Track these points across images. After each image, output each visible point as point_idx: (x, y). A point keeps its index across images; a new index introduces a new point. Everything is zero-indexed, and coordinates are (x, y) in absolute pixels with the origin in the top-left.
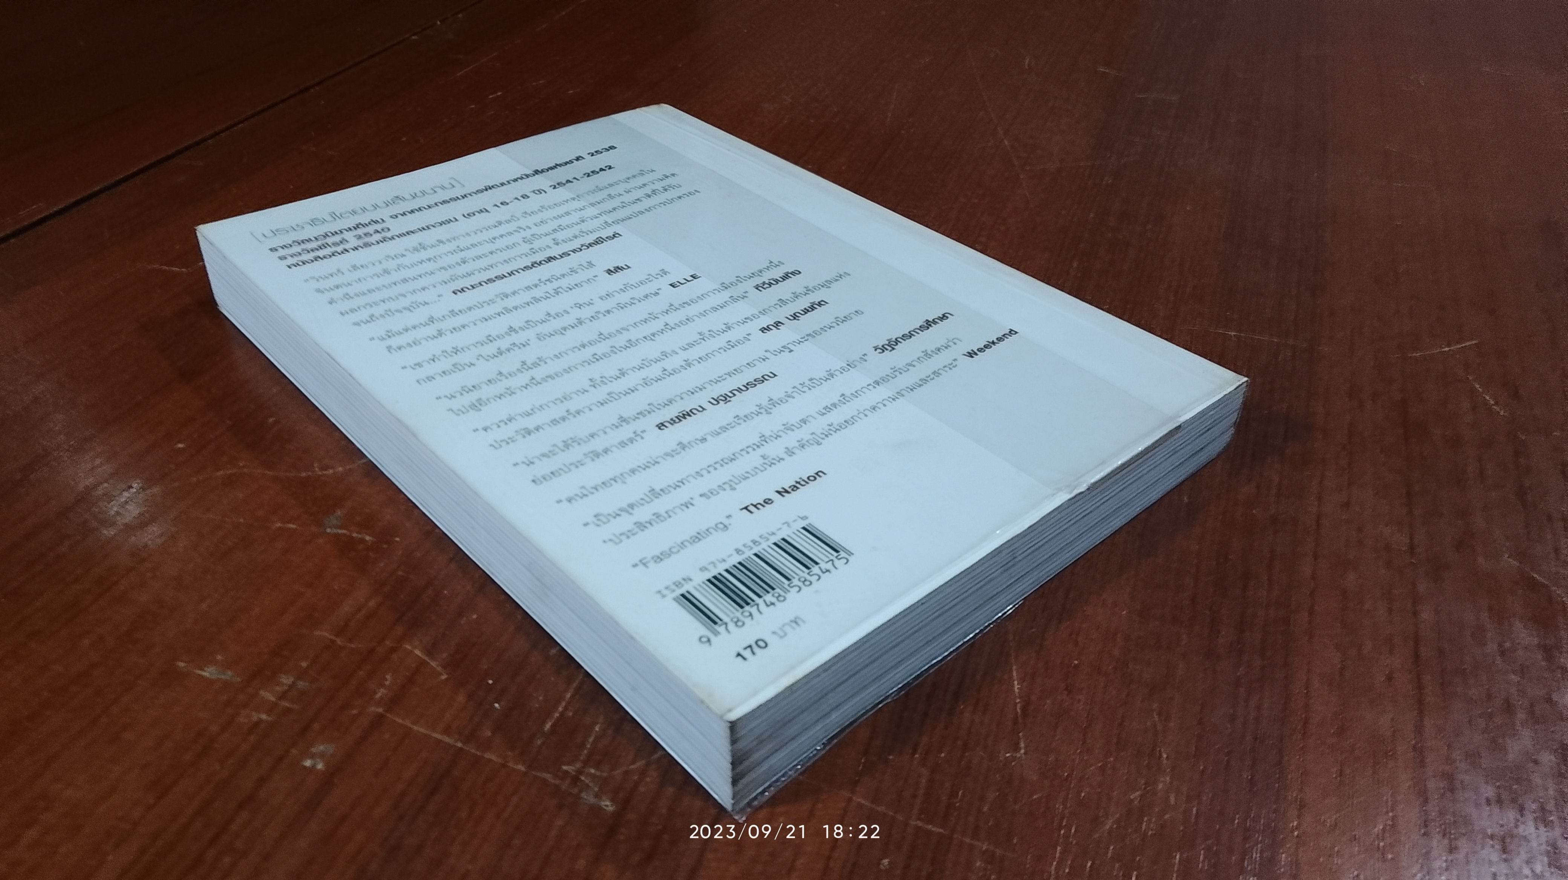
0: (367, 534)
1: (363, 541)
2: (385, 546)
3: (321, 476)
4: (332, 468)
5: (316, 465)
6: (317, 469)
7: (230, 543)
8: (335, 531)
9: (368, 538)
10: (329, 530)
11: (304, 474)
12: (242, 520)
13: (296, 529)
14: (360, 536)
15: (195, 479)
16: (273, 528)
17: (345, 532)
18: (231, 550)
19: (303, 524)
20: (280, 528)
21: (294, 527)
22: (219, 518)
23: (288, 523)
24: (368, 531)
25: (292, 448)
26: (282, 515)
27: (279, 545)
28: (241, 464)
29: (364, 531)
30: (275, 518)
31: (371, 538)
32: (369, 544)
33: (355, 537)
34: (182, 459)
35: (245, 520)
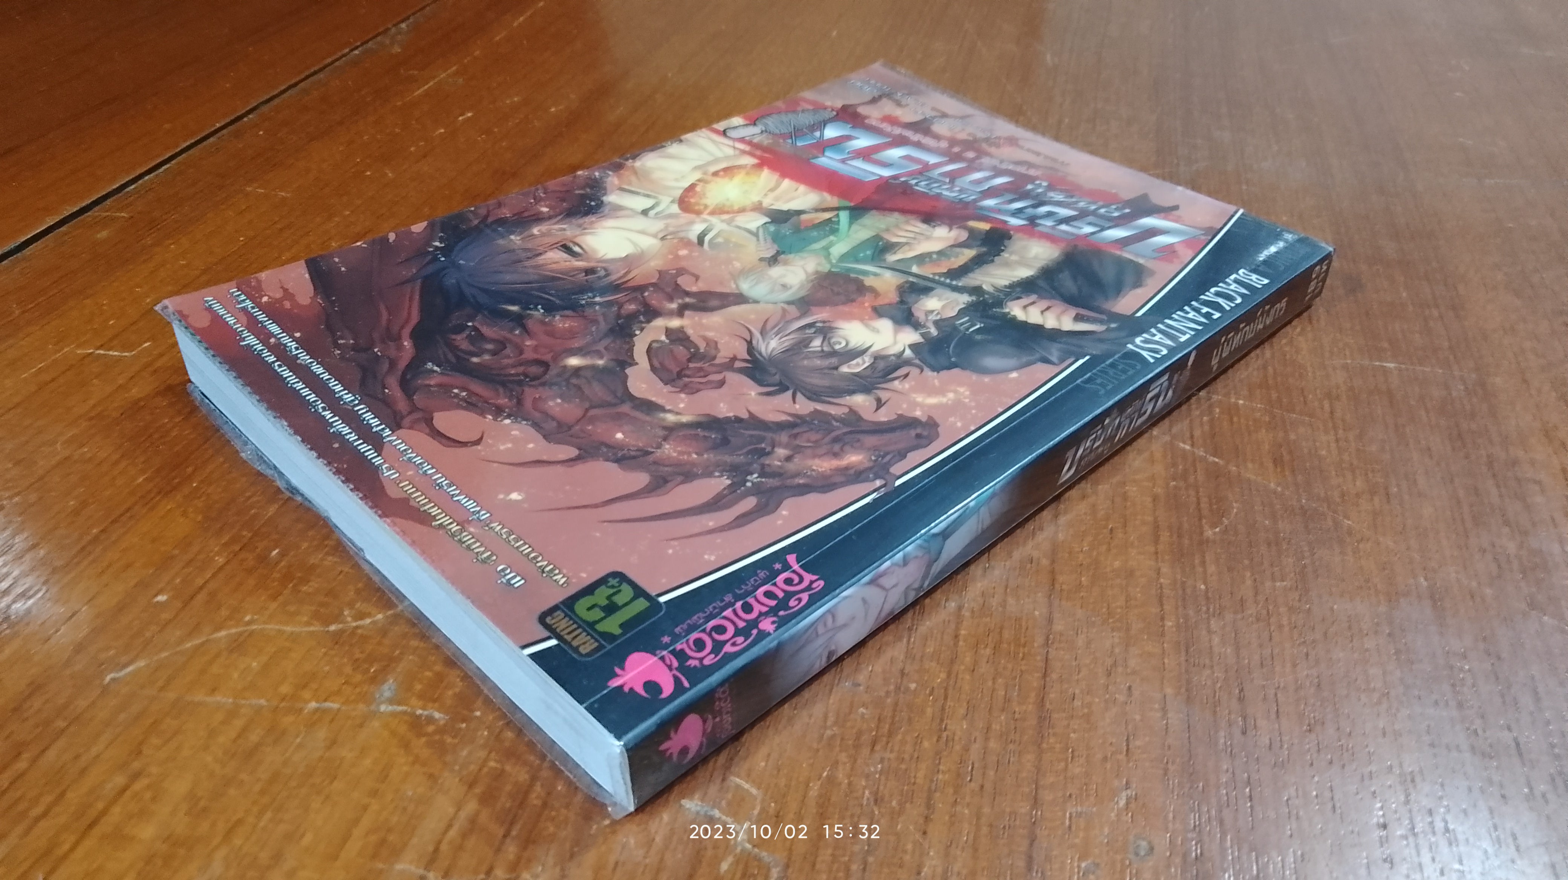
0: (432, 708)
1: (430, 720)
2: (464, 725)
3: (357, 627)
4: (369, 615)
5: (346, 613)
6: (349, 619)
7: (254, 737)
8: (390, 708)
9: (437, 715)
10: (383, 708)
11: (333, 628)
12: (263, 702)
13: (339, 710)
14: (426, 713)
15: (189, 645)
16: (306, 711)
17: (404, 708)
18: (257, 746)
19: (346, 702)
20: (317, 710)
21: (335, 706)
22: (231, 700)
23: (325, 700)
24: (436, 705)
25: (311, 590)
26: (316, 690)
27: (322, 734)
28: (248, 618)
29: (430, 705)
30: (306, 694)
31: (442, 715)
32: (442, 722)
33: (421, 715)
34: (165, 616)
35: (268, 701)
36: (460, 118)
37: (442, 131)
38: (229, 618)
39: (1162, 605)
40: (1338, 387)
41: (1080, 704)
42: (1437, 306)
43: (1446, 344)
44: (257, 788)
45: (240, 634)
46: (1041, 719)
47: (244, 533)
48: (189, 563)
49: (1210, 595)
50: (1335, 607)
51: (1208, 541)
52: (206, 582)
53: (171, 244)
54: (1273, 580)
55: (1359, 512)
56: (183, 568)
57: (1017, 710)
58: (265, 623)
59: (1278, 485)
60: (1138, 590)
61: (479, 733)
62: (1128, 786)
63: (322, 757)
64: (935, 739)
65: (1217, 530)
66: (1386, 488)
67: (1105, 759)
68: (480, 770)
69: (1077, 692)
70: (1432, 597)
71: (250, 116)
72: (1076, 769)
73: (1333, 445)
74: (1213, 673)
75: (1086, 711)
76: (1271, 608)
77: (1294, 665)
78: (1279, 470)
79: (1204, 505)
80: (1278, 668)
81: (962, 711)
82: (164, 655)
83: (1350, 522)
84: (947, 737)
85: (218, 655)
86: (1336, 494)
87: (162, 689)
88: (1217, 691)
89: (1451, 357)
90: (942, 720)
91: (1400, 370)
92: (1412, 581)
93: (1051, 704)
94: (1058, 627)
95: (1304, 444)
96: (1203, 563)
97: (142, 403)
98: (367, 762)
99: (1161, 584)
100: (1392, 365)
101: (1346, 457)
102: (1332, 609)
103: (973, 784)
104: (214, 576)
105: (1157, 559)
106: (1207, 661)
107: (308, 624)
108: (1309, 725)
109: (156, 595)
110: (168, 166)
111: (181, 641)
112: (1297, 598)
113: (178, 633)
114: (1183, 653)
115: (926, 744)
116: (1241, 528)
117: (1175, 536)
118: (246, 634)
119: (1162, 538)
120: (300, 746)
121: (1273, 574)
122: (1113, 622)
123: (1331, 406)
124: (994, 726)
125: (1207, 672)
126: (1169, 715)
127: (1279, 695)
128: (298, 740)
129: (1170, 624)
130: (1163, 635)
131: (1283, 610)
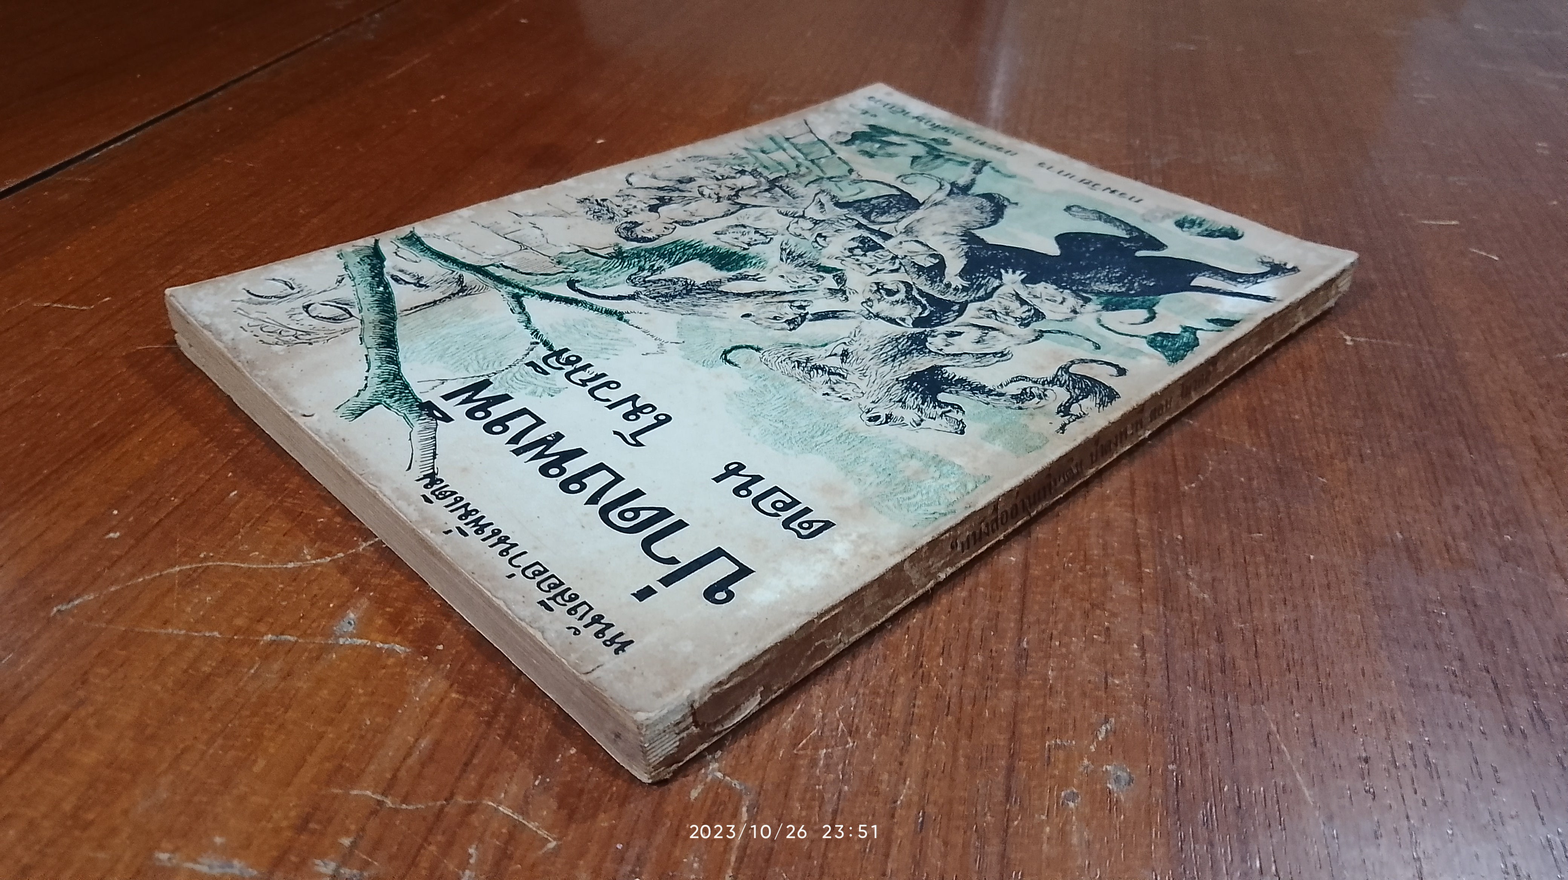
0: (393, 642)
1: (391, 653)
2: (426, 658)
3: (316, 565)
4: (329, 554)
5: (305, 551)
8: (351, 641)
9: (398, 648)
10: (341, 641)
11: (291, 565)
12: (216, 634)
13: (296, 641)
14: (386, 646)
15: (141, 580)
16: (262, 643)
17: (365, 641)
18: (208, 677)
19: (304, 635)
20: (273, 642)
21: (292, 639)
22: (183, 632)
23: (282, 634)
24: (397, 639)
25: (270, 529)
26: (272, 624)
27: (276, 666)
28: (202, 556)
29: (391, 638)
30: (262, 628)
31: (403, 648)
32: (402, 656)
33: (381, 648)
34: (116, 552)
35: (220, 634)
36: (433, 100)
37: (415, 111)
38: (184, 554)
39: (1138, 553)
40: (1310, 358)
41: (1057, 643)
42: (1406, 288)
43: (1415, 321)
44: (208, 715)
45: (195, 570)
46: (1019, 657)
47: (202, 476)
48: (142, 504)
49: (1187, 545)
50: (1312, 557)
51: (1184, 494)
52: (161, 520)
53: (134, 208)
54: (1250, 533)
55: (1334, 471)
56: (138, 507)
57: (994, 649)
58: (220, 560)
59: (1253, 444)
60: (1115, 539)
61: (442, 666)
62: (1106, 721)
63: (276, 687)
64: (911, 676)
65: (1193, 485)
66: (1360, 450)
67: (1084, 694)
68: (442, 700)
69: (1055, 632)
70: (1408, 549)
71: (220, 93)
72: (1056, 704)
73: (1307, 410)
74: (1191, 616)
75: (1064, 650)
76: (1247, 557)
77: (1273, 609)
78: (1253, 431)
79: (1180, 463)
80: (1255, 614)
81: (938, 649)
82: (113, 589)
83: (1324, 480)
84: (923, 673)
85: (170, 590)
86: (1311, 454)
87: (110, 622)
88: (1196, 632)
89: (1421, 334)
90: (917, 658)
91: (1371, 344)
92: (1387, 534)
93: (1028, 643)
94: (1035, 571)
95: (1278, 408)
96: (1180, 516)
97: (99, 354)
98: (325, 693)
99: (1138, 534)
100: (1363, 339)
101: (1319, 421)
102: (1309, 558)
103: (950, 718)
104: (168, 515)
105: (1133, 511)
106: (1185, 606)
107: (266, 561)
108: (1288, 665)
109: (108, 533)
110: (133, 136)
111: (133, 576)
112: (1273, 548)
113: (129, 569)
114: (1161, 599)
115: (902, 680)
116: (1217, 484)
117: (1151, 489)
118: (200, 571)
119: (1137, 492)
120: (255, 676)
121: (1249, 525)
122: (1091, 569)
123: (1304, 374)
124: (970, 664)
125: (1186, 615)
126: (1148, 655)
127: (1258, 637)
128: (252, 671)
129: (1148, 570)
130: (1140, 580)
131: (1260, 559)
